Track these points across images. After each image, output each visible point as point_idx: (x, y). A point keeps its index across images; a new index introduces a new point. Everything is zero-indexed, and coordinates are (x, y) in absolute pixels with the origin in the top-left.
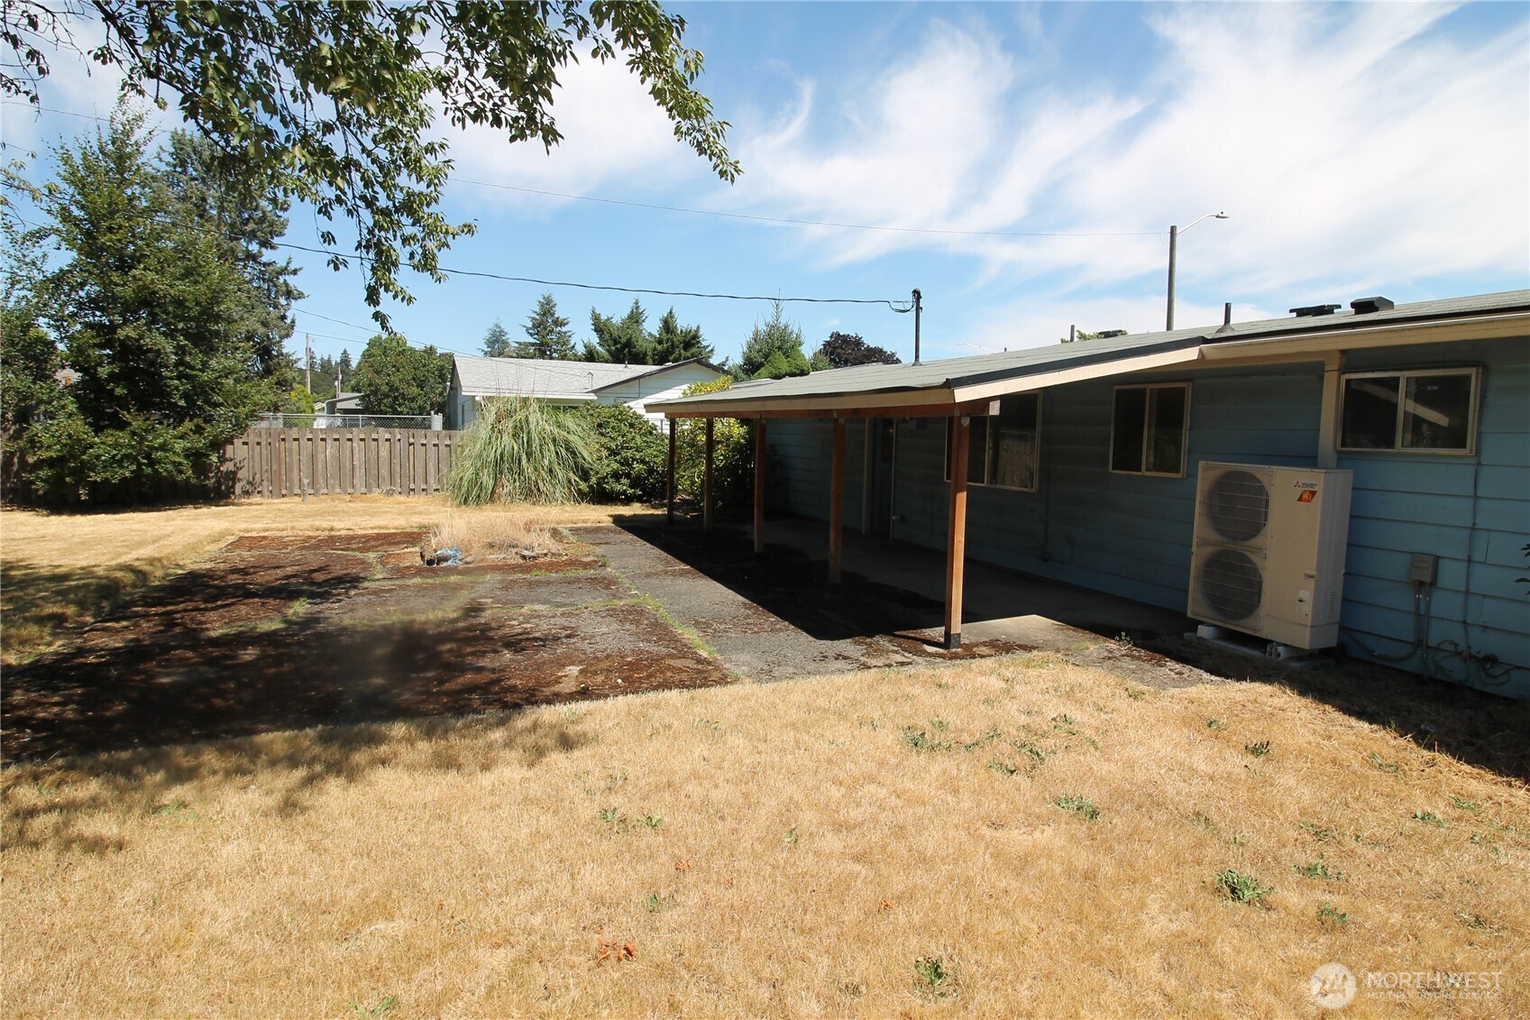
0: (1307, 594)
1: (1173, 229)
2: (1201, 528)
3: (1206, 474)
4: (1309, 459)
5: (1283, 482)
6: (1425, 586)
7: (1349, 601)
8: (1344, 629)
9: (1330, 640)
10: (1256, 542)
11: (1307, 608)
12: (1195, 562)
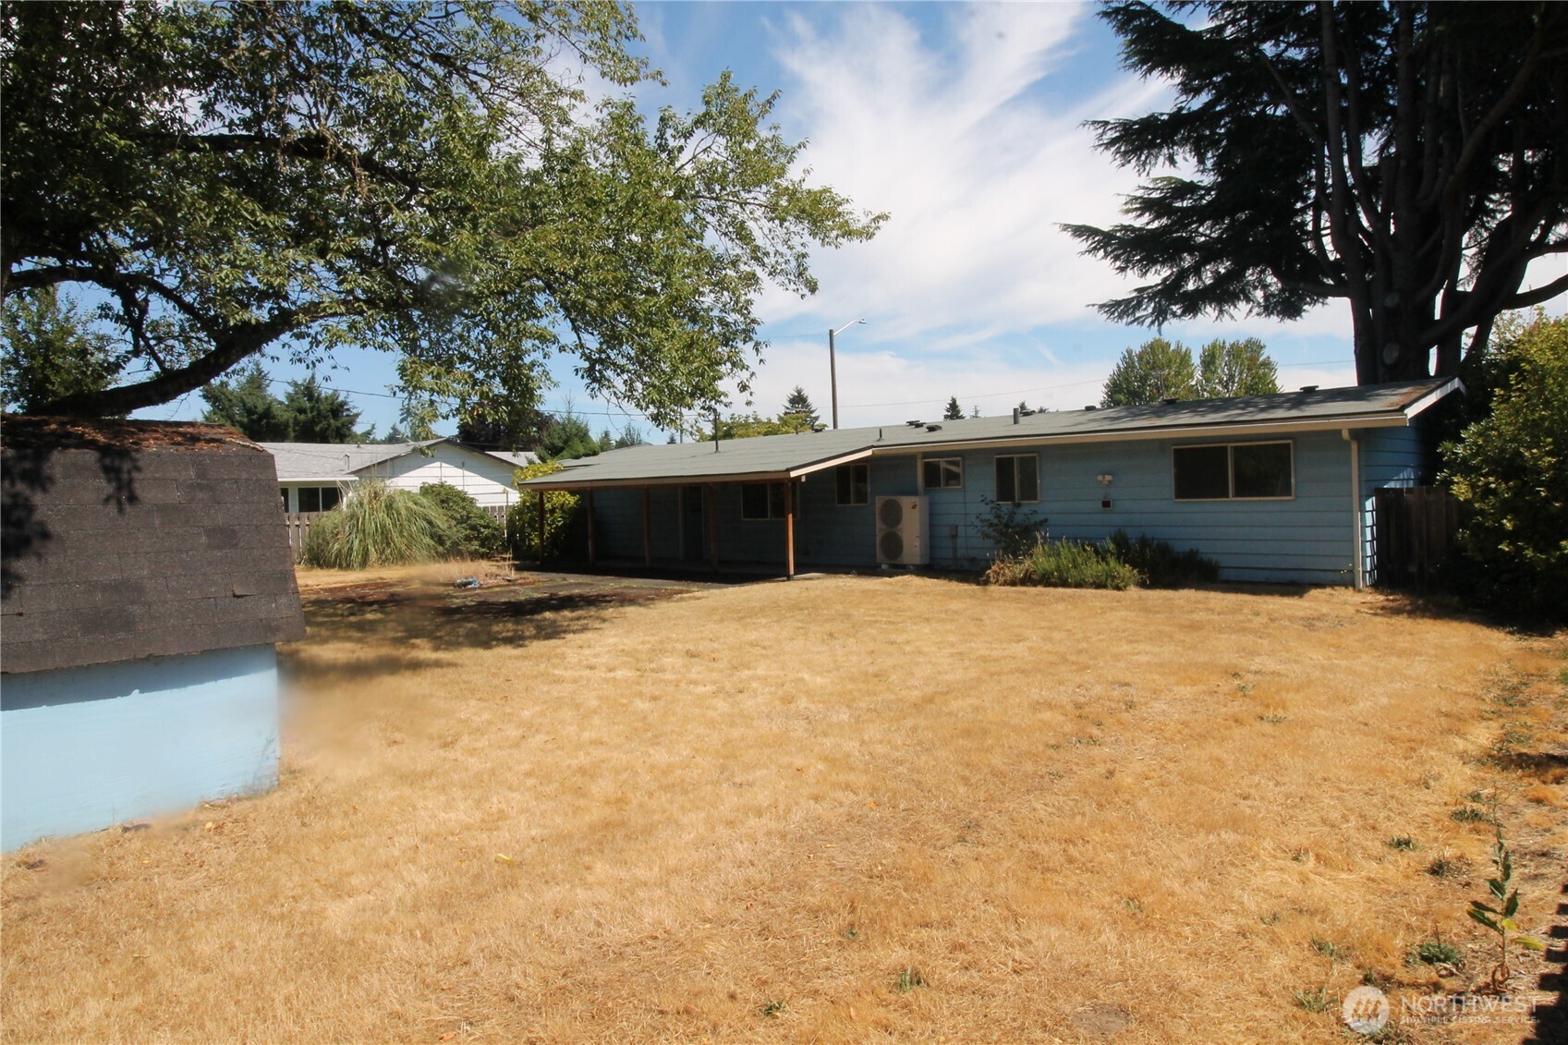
0: (917, 544)
1: (831, 332)
2: (879, 525)
3: (879, 502)
4: (914, 493)
5: (906, 502)
6: (954, 537)
7: (932, 547)
8: (931, 558)
9: (927, 561)
10: (900, 526)
11: (918, 549)
12: (878, 539)
